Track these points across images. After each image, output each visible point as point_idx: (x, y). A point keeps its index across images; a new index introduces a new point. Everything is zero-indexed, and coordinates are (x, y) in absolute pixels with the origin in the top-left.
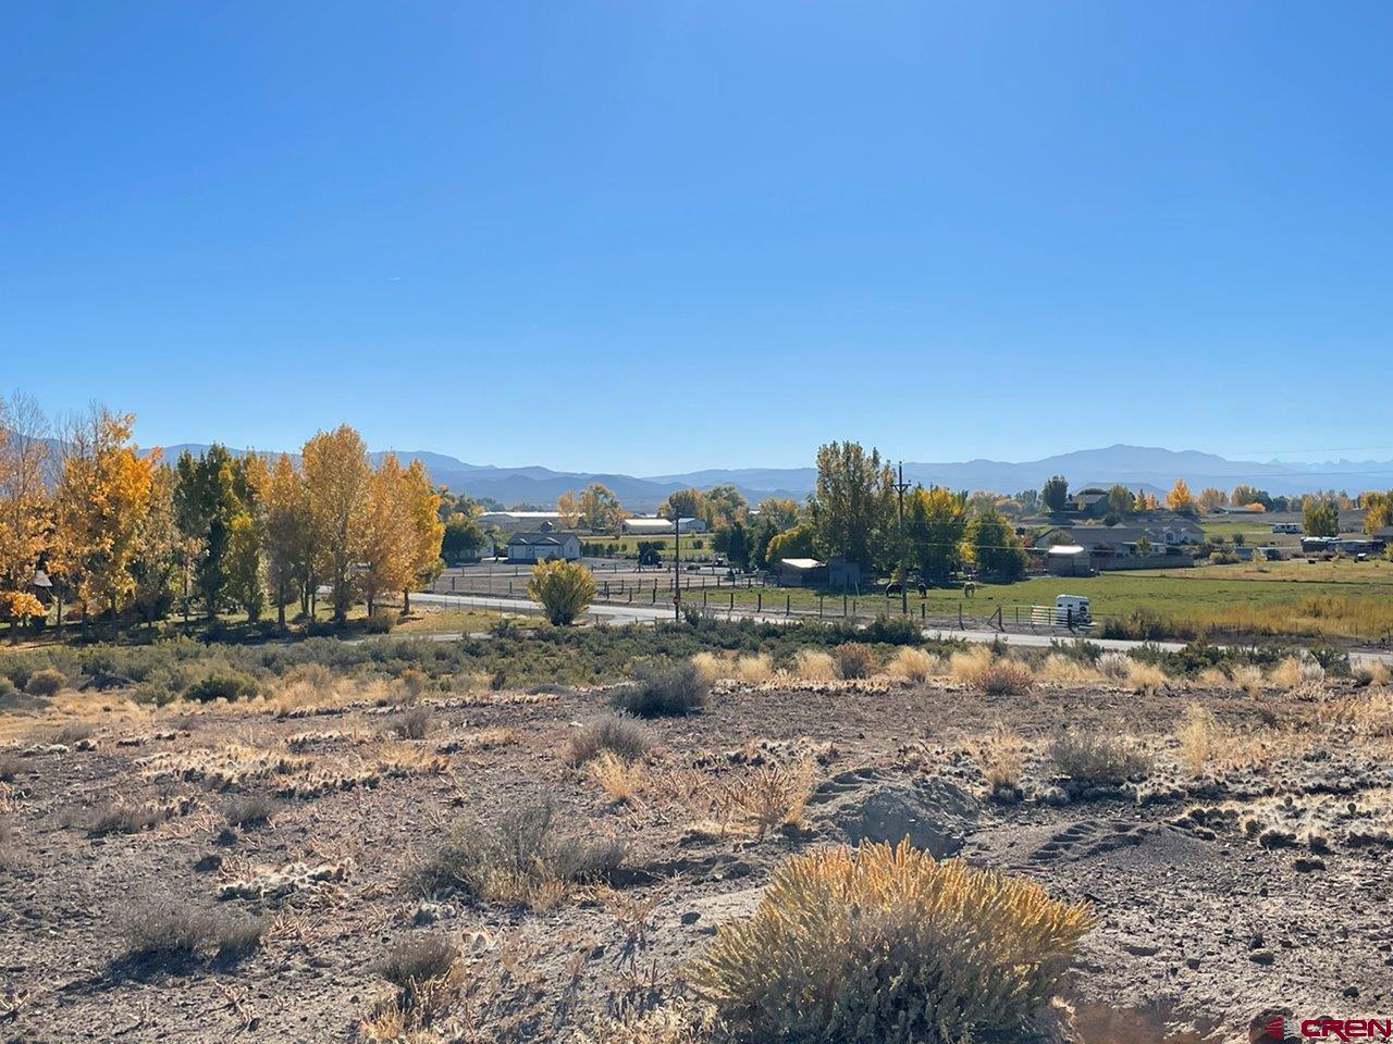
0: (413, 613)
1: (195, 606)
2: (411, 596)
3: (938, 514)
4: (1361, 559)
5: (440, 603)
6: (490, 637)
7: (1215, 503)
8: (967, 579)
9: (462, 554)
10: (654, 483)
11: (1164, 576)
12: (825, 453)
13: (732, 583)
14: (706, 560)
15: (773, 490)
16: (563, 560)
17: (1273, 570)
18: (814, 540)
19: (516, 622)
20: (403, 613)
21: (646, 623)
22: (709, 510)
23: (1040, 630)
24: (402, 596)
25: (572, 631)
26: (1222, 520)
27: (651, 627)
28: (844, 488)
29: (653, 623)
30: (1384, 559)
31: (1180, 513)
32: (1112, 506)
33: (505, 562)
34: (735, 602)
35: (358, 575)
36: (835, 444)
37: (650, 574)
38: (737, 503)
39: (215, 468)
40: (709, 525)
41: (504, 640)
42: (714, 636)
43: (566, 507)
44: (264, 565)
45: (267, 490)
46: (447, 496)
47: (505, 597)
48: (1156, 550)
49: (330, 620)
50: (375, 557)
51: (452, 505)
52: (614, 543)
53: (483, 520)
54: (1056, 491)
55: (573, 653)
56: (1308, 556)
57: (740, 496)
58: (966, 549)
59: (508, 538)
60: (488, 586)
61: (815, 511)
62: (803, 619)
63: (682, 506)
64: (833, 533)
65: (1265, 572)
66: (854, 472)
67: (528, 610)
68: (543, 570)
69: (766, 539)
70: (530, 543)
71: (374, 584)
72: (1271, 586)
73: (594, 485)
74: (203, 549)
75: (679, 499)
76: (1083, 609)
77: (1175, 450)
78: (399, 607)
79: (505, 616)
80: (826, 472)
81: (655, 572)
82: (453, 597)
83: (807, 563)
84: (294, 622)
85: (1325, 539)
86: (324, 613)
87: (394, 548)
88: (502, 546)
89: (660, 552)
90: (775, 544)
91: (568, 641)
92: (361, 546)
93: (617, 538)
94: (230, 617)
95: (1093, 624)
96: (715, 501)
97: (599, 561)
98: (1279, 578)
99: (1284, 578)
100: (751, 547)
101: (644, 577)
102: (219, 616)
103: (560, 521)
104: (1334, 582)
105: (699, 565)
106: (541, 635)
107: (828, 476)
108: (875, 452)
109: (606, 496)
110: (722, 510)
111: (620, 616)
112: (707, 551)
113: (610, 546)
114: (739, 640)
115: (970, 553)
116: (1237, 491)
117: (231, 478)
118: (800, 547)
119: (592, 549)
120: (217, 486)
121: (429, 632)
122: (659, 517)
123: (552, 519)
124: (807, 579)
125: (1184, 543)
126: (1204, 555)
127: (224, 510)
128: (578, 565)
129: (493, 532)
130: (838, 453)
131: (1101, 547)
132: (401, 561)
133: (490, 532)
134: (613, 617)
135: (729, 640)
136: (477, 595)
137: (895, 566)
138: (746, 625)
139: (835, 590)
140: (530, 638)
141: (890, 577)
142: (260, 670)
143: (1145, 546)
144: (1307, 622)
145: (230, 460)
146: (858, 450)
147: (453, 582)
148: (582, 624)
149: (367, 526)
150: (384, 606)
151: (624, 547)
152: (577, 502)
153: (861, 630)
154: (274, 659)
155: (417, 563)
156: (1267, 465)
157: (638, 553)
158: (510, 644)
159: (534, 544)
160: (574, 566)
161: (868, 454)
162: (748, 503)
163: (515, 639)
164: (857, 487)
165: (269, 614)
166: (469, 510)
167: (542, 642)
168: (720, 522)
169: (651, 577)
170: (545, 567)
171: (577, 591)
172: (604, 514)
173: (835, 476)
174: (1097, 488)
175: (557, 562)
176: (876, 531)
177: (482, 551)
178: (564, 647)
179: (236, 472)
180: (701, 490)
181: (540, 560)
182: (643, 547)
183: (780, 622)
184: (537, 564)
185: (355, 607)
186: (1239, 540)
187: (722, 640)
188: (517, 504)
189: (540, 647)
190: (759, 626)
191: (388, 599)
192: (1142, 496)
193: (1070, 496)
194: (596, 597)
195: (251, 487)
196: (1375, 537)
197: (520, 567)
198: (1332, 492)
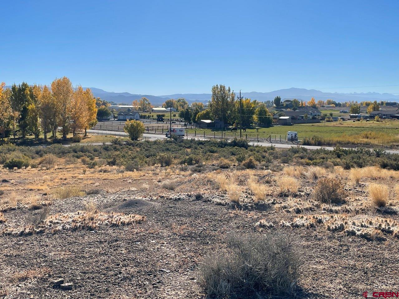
0: (88, 136)
1: (19, 133)
2: (87, 130)
3: (247, 107)
4: (368, 120)
5: (96, 133)
6: (112, 144)
7: (322, 104)
8: (255, 126)
9: (104, 118)
10: (160, 98)
11: (313, 125)
12: (214, 88)
13: (186, 127)
14: (177, 120)
15: (195, 100)
16: (135, 120)
17: (344, 124)
18: (210, 114)
19: (120, 139)
20: (85, 136)
21: (161, 140)
22: (177, 106)
23: (283, 142)
24: (84, 130)
25: (138, 142)
26: (324, 109)
27: (163, 141)
28: (220, 99)
29: (163, 140)
30: (375, 121)
31: (312, 107)
32: (293, 105)
33: (117, 120)
34: (188, 133)
35: (69, 124)
36: (217, 85)
37: (161, 124)
38: (185, 103)
39: (24, 90)
40: (177, 110)
41: (116, 145)
42: (183, 144)
43: (135, 104)
44: (40, 120)
45: (40, 96)
46: (99, 100)
47: (117, 131)
48: (309, 118)
49: (61, 138)
50: (75, 118)
51: (101, 103)
52: (150, 115)
53: (110, 108)
54: (277, 100)
55: (138, 149)
56: (352, 120)
57: (186, 101)
58: (255, 117)
59: (118, 113)
60: (111, 128)
61: (211, 106)
62: (210, 139)
63: (169, 104)
64: (216, 112)
65: (342, 124)
66: (223, 94)
67: (124, 135)
68: (128, 123)
69: (196, 114)
70: (124, 115)
71: (75, 127)
72: (345, 128)
73: (143, 98)
74: (19, 115)
75: (168, 102)
76: (296, 136)
77: (308, 89)
78: (84, 134)
79: (117, 137)
80: (214, 93)
81: (162, 124)
82: (101, 131)
83: (208, 121)
84: (50, 138)
85: (357, 114)
86: (59, 136)
87: (81, 116)
88: (116, 115)
89: (163, 118)
90: (199, 115)
91: (137, 145)
92: (71, 115)
93: (150, 113)
94: (30, 137)
95: (299, 140)
96: (179, 103)
97: (145, 120)
98: (347, 126)
99: (348, 126)
100: (191, 116)
101: (159, 125)
102: (26, 136)
103: (133, 108)
104: (363, 127)
105: (175, 121)
106: (128, 144)
107: (215, 95)
108: (229, 88)
109: (147, 101)
110: (180, 105)
111: (153, 137)
112: (177, 117)
113: (149, 116)
114: (191, 146)
115: (256, 118)
116: (327, 101)
117: (29, 93)
118: (206, 116)
119: (143, 116)
120: (24, 96)
121: (92, 142)
122: (162, 107)
123: (131, 108)
124: (208, 126)
125: (316, 115)
126: (323, 119)
127: (27, 103)
128: (139, 121)
129: (113, 111)
130: (218, 88)
131: (293, 117)
132: (84, 120)
133: (112, 111)
134: (150, 138)
135: (188, 146)
136: (108, 130)
137: (234, 122)
138: (192, 141)
139: (217, 130)
140: (124, 144)
141: (233, 126)
142: (35, 155)
143: (306, 116)
144: (366, 140)
145: (28, 87)
146: (224, 87)
147: (101, 126)
148: (141, 140)
149: (72, 109)
150: (79, 133)
151: (153, 116)
152: (139, 102)
153: (229, 143)
154: (40, 151)
155: (89, 120)
156: (334, 94)
157: (157, 118)
158: (118, 146)
159: (126, 115)
160: (138, 122)
161: (227, 88)
162: (188, 104)
163: (120, 145)
164: (223, 98)
165: (42, 136)
166: (106, 105)
167: (128, 146)
168: (180, 109)
169: (161, 125)
170: (129, 122)
171: (139, 129)
172: (146, 106)
173: (217, 95)
174: (289, 100)
175: (133, 120)
176: (229, 112)
177: (110, 117)
178: (136, 147)
179: (30, 91)
180: (175, 100)
181: (128, 120)
182: (158, 116)
183: (203, 140)
184: (126, 121)
185: (69, 134)
186: (331, 115)
187: (185, 146)
188: (121, 103)
189: (128, 147)
190: (197, 141)
191: (80, 132)
192: (302, 102)
193: (282, 102)
194: (145, 131)
195: (35, 96)
196: (370, 114)
197: (121, 122)
198: (353, 101)
